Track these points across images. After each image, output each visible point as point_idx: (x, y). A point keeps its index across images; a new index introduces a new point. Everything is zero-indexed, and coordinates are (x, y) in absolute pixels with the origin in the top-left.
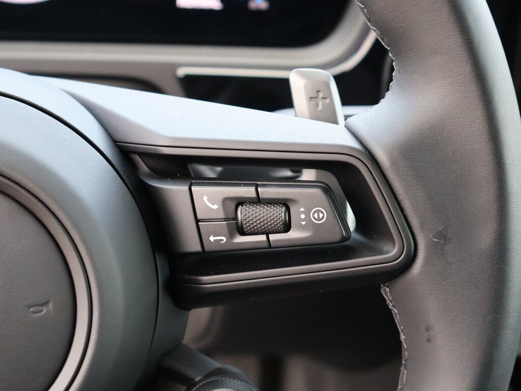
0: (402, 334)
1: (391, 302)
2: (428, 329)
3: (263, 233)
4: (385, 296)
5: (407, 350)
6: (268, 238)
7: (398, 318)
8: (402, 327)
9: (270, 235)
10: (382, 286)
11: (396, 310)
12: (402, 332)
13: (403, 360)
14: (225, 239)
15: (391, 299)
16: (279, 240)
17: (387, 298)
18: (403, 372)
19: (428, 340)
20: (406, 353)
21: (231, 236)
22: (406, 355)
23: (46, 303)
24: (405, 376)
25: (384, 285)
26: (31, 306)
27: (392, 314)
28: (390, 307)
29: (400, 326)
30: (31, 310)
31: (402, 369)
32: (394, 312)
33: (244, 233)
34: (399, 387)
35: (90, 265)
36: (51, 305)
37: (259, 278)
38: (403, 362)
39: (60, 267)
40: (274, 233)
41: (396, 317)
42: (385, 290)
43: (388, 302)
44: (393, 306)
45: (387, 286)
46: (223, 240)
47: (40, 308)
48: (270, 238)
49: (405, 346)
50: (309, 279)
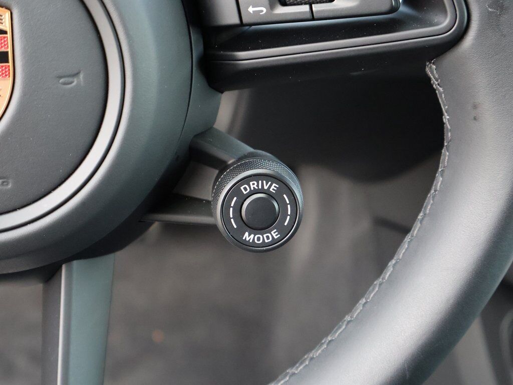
0: (446, 114)
1: (437, 80)
2: (475, 107)
3: (305, 4)
4: (431, 75)
5: (450, 130)
6: (311, 8)
7: (443, 96)
8: (447, 107)
9: (313, 5)
10: (427, 64)
11: (441, 89)
12: (446, 112)
13: (445, 141)
14: (265, 10)
15: (437, 76)
16: (323, 11)
17: (432, 77)
18: (445, 155)
19: (475, 119)
20: (449, 134)
21: (272, 6)
22: (449, 136)
23: (76, 74)
24: (447, 158)
25: (430, 63)
26: (61, 77)
27: (436, 94)
28: (434, 86)
29: (445, 105)
30: (62, 80)
31: (443, 151)
32: (439, 91)
33: (285, 2)
34: (440, 170)
35: (123, 33)
36: (81, 76)
37: (300, 53)
38: (446, 144)
39: (92, 35)
40: (317, 3)
41: (441, 96)
42: (431, 67)
43: (433, 81)
44: (439, 85)
45: (433, 63)
46: (262, 11)
47: (70, 79)
48: (314, 9)
49: (449, 127)
50: (352, 54)
